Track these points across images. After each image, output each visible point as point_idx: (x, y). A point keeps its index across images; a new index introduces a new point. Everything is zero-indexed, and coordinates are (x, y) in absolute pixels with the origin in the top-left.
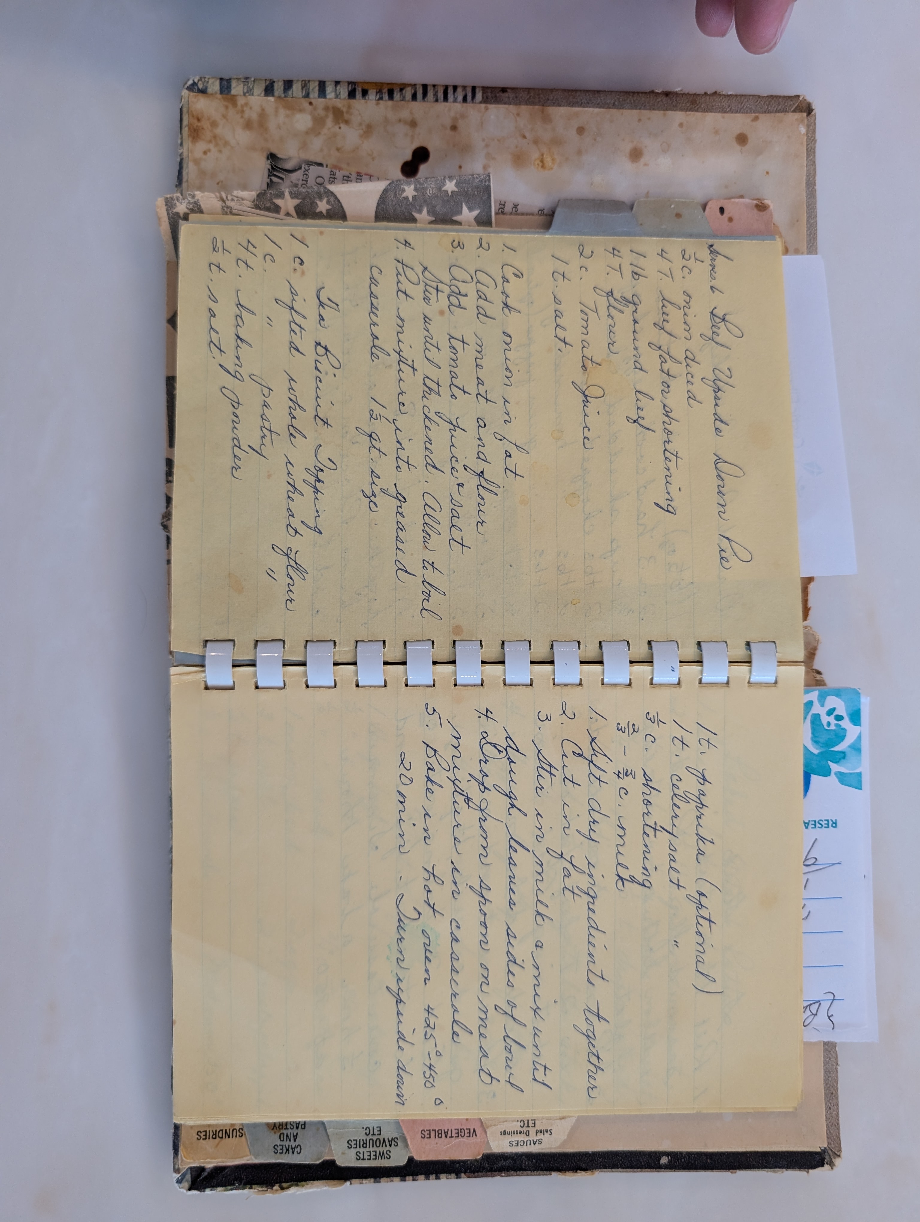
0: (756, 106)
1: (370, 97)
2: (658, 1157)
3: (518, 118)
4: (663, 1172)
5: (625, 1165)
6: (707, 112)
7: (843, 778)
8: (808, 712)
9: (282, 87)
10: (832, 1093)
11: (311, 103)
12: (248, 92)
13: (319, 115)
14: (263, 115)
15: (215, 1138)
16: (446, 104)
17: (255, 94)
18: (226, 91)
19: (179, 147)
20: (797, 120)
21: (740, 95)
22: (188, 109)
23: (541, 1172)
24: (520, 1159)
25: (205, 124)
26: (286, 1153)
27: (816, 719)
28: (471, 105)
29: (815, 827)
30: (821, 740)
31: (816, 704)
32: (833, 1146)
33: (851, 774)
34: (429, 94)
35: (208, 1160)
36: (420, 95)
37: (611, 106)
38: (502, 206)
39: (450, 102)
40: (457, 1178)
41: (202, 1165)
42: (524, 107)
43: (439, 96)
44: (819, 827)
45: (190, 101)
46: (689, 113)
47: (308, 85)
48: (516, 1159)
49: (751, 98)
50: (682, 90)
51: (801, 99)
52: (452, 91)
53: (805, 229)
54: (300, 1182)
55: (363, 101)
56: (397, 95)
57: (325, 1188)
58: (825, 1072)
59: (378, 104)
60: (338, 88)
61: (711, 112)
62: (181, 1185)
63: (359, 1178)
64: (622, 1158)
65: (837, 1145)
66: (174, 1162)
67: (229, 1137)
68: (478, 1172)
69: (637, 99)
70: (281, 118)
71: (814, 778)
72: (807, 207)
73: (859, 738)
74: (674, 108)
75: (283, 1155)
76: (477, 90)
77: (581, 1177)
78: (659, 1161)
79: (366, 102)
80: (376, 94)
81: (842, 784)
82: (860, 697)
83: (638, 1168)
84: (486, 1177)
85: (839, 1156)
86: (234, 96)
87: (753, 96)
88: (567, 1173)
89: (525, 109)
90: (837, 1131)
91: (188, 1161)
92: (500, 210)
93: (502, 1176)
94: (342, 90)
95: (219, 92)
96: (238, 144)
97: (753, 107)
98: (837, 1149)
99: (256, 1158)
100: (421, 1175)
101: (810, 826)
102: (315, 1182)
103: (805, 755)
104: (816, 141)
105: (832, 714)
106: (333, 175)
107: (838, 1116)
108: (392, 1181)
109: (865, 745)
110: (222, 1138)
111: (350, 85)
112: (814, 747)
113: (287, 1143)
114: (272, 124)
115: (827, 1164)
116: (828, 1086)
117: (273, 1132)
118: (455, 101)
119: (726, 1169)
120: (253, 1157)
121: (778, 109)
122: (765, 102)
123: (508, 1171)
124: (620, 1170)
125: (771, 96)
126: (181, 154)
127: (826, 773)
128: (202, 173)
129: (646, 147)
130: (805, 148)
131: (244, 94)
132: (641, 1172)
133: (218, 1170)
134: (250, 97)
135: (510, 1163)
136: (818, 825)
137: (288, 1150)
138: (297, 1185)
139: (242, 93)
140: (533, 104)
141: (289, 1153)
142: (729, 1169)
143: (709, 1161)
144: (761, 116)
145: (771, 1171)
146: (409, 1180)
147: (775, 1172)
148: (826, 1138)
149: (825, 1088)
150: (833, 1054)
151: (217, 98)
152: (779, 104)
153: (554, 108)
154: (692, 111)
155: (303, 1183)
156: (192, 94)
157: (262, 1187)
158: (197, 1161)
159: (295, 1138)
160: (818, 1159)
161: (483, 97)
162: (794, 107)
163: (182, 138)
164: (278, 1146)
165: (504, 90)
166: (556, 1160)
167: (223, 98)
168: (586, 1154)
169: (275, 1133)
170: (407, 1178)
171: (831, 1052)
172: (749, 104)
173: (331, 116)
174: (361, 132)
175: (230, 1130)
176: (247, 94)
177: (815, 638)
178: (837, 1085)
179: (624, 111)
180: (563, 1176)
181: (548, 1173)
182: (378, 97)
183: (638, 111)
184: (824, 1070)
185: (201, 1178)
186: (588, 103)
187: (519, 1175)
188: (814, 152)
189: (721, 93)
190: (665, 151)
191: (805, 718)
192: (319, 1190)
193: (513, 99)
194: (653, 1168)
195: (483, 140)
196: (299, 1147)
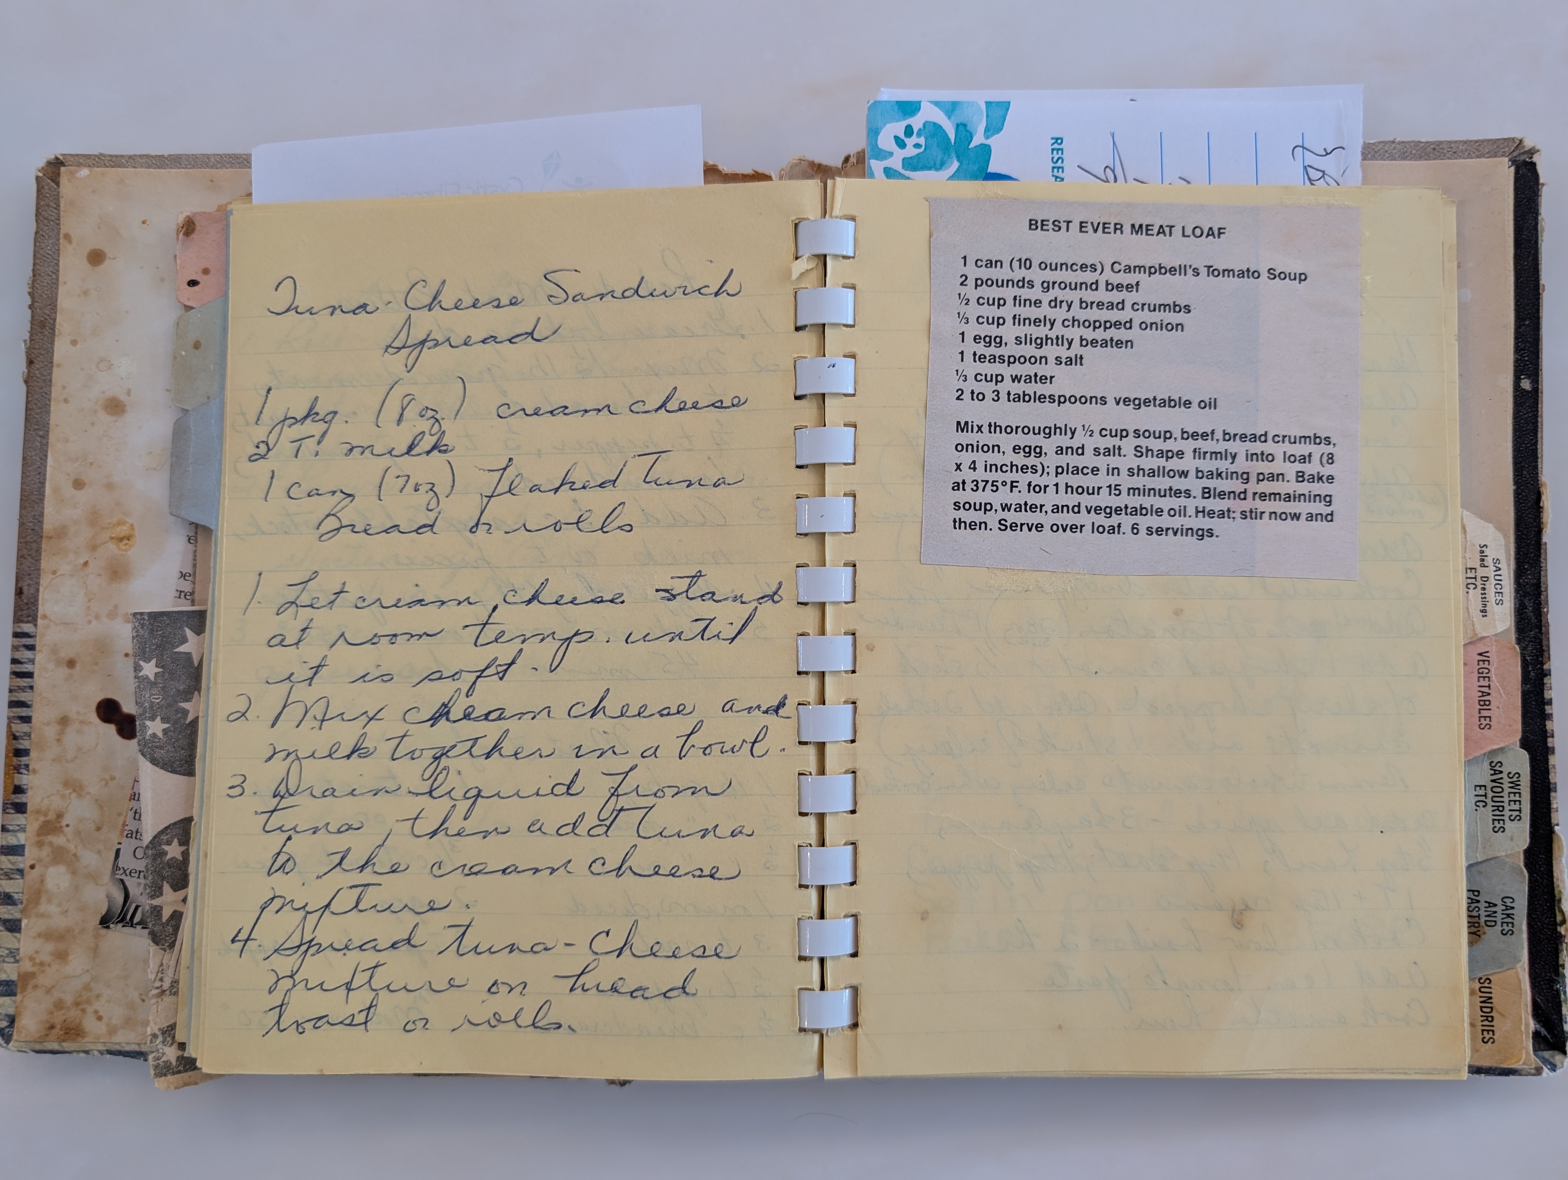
0: (49, 237)
1: (24, 782)
2: (1522, 393)
3: (58, 574)
4: (1542, 386)
5: (1532, 439)
6: (56, 306)
7: (993, 128)
8: (900, 174)
9: (9, 907)
10: (1434, 149)
11: (32, 867)
12: (14, 957)
13: (48, 856)
14: (47, 936)
15: (1492, 1017)
16: (35, 674)
17: (16, 947)
18: (13, 987)
19: (90, 1056)
20: (69, 181)
21: (34, 260)
22: (36, 1042)
23: (1543, 556)
24: (1524, 586)
25: (58, 1018)
26: (1513, 919)
27: (911, 164)
28: (38, 638)
29: (1062, 168)
30: (939, 158)
31: (887, 163)
32: (1507, 149)
33: (987, 116)
34: (23, 699)
35: (1523, 1028)
36: (23, 712)
37: (44, 441)
38: (183, 594)
39: (34, 668)
40: (1550, 675)
41: (1531, 1035)
42: (44, 564)
43: (25, 685)
44: (1062, 162)
45: (25, 1040)
46: (57, 331)
47: (5, 870)
48: (1523, 592)
49: (38, 244)
50: (25, 341)
51: (41, 174)
52: (19, 665)
53: (224, 170)
54: (1555, 896)
55: (30, 793)
56: (22, 744)
57: (1564, 861)
58: (1404, 159)
59: (35, 772)
60: (11, 828)
61: (57, 300)
62: (1559, 1064)
63: (1550, 813)
64: (1523, 443)
65: (1506, 144)
66: (1526, 1075)
67: (1491, 998)
68: (1542, 646)
69: (36, 404)
70: (53, 909)
71: (992, 169)
72: (193, 167)
73: (937, 104)
74: (50, 352)
75: (1515, 923)
76: (19, 630)
77: (1547, 502)
78: (1528, 392)
79: (31, 788)
80: (21, 773)
81: (1002, 129)
82: (880, 102)
83: (1537, 421)
84: (1548, 634)
85: (1521, 141)
86: (19, 975)
87: (35, 241)
88: (1544, 520)
89: (46, 563)
90: (1485, 143)
91: (1524, 1056)
92: (187, 597)
93: (1548, 611)
94: (13, 823)
95: (13, 998)
96: (87, 971)
97: (51, 241)
98: (1511, 144)
99: (1520, 961)
100: (1545, 726)
101: (1060, 174)
102: (1555, 874)
103: (959, 179)
104: (101, 154)
105: (903, 141)
106: (132, 834)
107: (1465, 142)
108: (1554, 766)
109: (947, 96)
110: (1491, 1008)
111: (7, 811)
112: (950, 167)
113: (1499, 917)
114: (59, 922)
115: (1531, 158)
116: (1423, 154)
117: (1483, 936)
118: (32, 661)
119: (1539, 299)
120: (1518, 966)
121: (55, 206)
122: (44, 224)
123: (1540, 604)
124: (1539, 447)
125: (36, 215)
126: (101, 1053)
127: (986, 150)
128: (129, 1022)
129: (103, 392)
130: (110, 169)
131: (17, 961)
132: (1542, 417)
133: (1538, 1012)
134: (21, 955)
135: (1530, 600)
136: (1059, 164)
137: (1508, 916)
138: (1560, 900)
139: (16, 965)
140: (39, 551)
141: (1513, 914)
142: (1539, 294)
143: (1527, 323)
144: (63, 231)
145: (1542, 236)
146: (1553, 743)
147: (1543, 230)
148: (1495, 159)
149: (1426, 160)
150: (1379, 148)
151: (22, 1001)
152: (48, 206)
153: (45, 522)
154: (55, 327)
155: (1556, 892)
156: (15, 1037)
157: (1562, 950)
158: (1524, 1044)
159: (1491, 904)
160: (1524, 170)
161: (28, 622)
162: (53, 184)
163: (78, 1052)
164: (1504, 930)
165: (19, 592)
166: (1525, 535)
167: (21, 993)
168: (1517, 494)
169: (1484, 933)
170: (1550, 745)
171: (1376, 150)
172: (47, 246)
173: (50, 838)
174: (74, 795)
175: (1481, 997)
176: (17, 958)
177: (797, 165)
178: (1422, 142)
179: (52, 422)
180: (1549, 526)
181: (1542, 546)
182: (24, 771)
183: (52, 403)
184: (1401, 160)
185: (1548, 1036)
186: (39, 474)
187: (1547, 588)
188: (117, 156)
189: (31, 285)
190: (110, 367)
191: (908, 178)
192: (1566, 870)
193: (31, 579)
194: (1538, 400)
195: (90, 622)
196: (1504, 900)
